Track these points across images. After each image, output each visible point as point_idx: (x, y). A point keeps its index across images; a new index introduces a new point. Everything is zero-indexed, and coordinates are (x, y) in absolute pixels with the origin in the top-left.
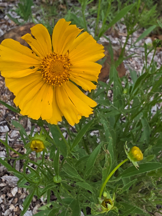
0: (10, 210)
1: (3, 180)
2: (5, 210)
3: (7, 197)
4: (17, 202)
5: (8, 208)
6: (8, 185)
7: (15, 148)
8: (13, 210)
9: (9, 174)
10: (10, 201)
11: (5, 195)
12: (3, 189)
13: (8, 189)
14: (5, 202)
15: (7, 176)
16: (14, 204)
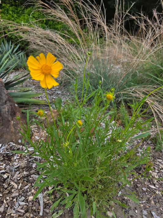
0: (31, 192)
1: (32, 177)
2: (29, 192)
3: (31, 185)
4: (36, 189)
5: (31, 191)
6: (33, 179)
7: (41, 162)
8: (33, 192)
9: (35, 174)
10: (33, 188)
11: (31, 184)
12: (31, 181)
13: (33, 181)
14: (30, 188)
15: (34, 175)
16: (34, 189)
